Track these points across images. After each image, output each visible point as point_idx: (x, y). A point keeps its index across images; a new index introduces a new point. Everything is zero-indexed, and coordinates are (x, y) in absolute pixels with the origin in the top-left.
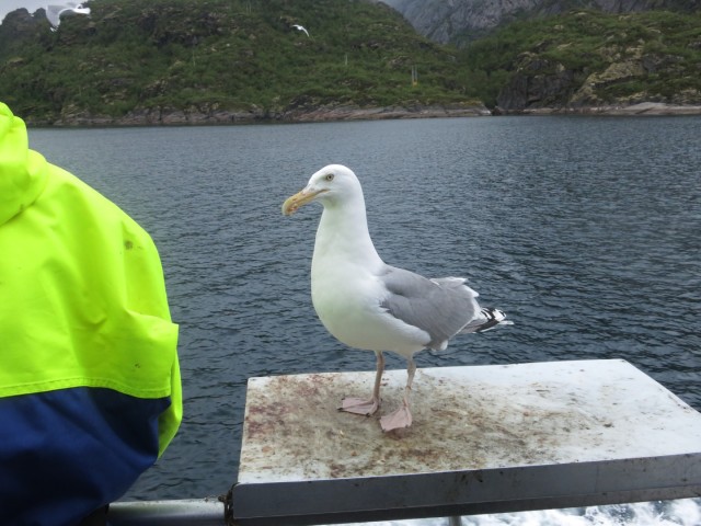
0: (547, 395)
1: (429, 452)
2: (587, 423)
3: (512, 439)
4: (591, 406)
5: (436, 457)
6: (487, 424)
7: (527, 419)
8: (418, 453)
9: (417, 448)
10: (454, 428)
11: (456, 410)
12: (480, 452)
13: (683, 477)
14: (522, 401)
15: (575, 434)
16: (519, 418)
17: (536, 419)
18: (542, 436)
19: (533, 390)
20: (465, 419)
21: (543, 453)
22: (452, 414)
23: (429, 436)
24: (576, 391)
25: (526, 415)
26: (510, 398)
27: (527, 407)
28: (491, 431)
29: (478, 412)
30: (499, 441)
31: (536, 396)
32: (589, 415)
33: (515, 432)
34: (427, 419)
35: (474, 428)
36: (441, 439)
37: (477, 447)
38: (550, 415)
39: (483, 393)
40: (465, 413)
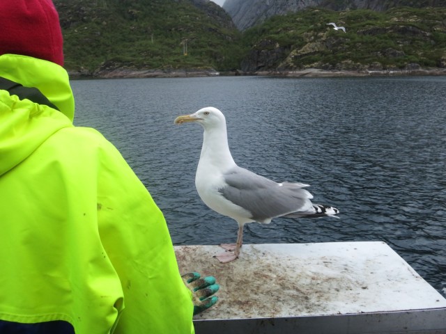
0: (329, 265)
1: (247, 302)
2: (351, 285)
3: (301, 295)
4: (356, 274)
5: (251, 306)
6: (287, 284)
7: (314, 281)
8: (240, 303)
9: (240, 299)
10: (266, 286)
11: (270, 274)
12: (279, 303)
13: (405, 326)
14: (312, 269)
15: (342, 293)
16: (308, 281)
17: (319, 282)
18: (320, 294)
19: (321, 261)
20: (274, 280)
21: (319, 305)
22: (266, 276)
23: (249, 291)
24: (349, 264)
25: (313, 279)
26: (305, 267)
27: (315, 273)
28: (289, 289)
29: (283, 276)
30: (293, 296)
31: (322, 266)
32: (354, 280)
33: (303, 290)
34: (250, 279)
35: (278, 287)
36: (256, 294)
37: (278, 300)
38: (329, 279)
39: (289, 263)
40: (275, 276)
